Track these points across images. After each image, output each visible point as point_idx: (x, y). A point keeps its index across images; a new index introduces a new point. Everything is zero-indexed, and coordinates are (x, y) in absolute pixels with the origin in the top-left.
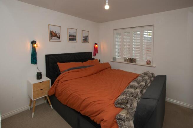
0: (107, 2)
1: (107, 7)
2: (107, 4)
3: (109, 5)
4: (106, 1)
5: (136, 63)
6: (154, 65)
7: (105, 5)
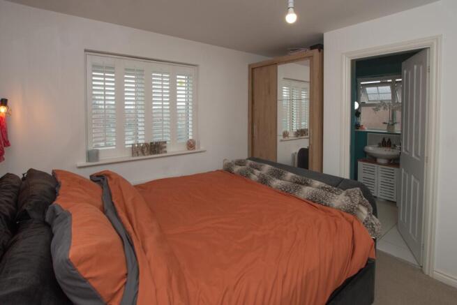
0: (291, 5)
1: (291, 18)
2: (291, 10)
3: (296, 11)
4: (288, 4)
5: (166, 152)
6: (202, 148)
7: (286, 12)
